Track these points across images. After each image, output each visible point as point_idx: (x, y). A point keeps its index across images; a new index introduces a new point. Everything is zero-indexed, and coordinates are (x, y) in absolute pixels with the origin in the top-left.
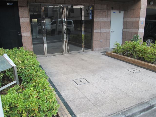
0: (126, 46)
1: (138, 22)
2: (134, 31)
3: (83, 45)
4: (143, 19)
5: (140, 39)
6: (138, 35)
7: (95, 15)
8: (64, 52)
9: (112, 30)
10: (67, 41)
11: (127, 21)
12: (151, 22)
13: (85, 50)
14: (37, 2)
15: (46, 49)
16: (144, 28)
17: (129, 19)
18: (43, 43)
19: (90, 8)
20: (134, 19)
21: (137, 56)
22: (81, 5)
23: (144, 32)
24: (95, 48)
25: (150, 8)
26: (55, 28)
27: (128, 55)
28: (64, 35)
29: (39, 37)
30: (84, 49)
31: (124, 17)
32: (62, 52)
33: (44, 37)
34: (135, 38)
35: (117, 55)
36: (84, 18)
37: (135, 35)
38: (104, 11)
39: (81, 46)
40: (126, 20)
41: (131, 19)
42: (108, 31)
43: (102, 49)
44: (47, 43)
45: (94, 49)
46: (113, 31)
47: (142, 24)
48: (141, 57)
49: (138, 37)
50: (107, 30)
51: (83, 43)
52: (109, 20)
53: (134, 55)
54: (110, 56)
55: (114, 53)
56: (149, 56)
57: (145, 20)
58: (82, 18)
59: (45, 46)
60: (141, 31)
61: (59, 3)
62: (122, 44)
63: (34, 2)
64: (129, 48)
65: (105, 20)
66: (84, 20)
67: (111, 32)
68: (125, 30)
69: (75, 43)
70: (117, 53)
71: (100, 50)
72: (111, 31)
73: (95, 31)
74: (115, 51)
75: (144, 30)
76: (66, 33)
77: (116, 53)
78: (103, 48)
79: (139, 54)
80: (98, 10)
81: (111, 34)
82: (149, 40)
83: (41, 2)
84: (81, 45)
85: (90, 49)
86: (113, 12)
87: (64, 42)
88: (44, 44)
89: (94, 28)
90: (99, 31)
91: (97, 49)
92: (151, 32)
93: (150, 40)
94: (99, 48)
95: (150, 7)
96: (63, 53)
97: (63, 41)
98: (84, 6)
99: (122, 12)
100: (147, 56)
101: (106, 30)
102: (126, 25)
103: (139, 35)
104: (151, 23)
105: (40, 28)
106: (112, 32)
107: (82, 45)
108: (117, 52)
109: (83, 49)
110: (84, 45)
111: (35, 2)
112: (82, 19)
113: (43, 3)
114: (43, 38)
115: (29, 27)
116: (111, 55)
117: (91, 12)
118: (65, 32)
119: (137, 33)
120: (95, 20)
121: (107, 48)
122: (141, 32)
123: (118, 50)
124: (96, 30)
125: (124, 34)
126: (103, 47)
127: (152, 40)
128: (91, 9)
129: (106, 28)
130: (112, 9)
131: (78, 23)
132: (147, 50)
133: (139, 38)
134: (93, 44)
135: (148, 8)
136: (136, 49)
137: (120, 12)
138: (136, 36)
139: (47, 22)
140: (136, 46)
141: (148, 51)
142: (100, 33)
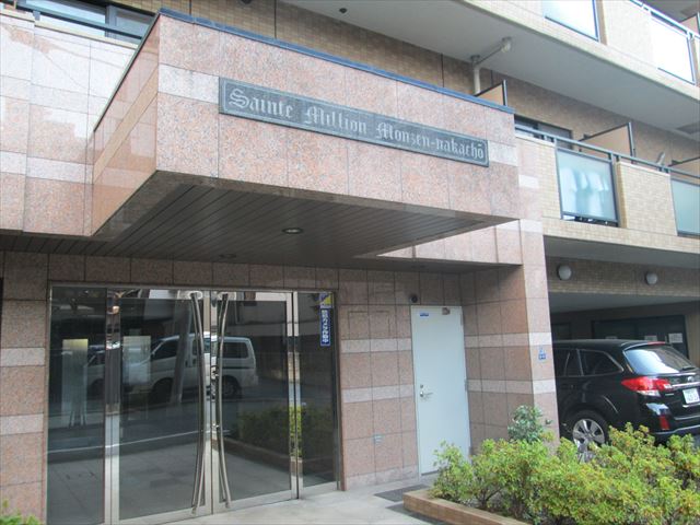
0: (489, 463)
1: (525, 350)
2: (515, 387)
3: (296, 460)
4: (541, 339)
5: (543, 424)
6: (533, 405)
7: (346, 326)
8: (203, 503)
9: (422, 387)
10: (219, 440)
11: (481, 345)
12: (576, 346)
13: (305, 485)
14: (89, 282)
15: (116, 488)
16: (554, 376)
17: (488, 337)
18: (100, 455)
19: (323, 299)
20: (510, 340)
21: (546, 510)
22: (283, 288)
23: (554, 390)
24: (354, 475)
25: (564, 291)
26: (170, 373)
27: (504, 507)
28: (207, 404)
29: (88, 418)
30: (301, 480)
31: (468, 333)
32: (194, 506)
33: (108, 421)
34: (523, 422)
35: (454, 511)
36: (296, 326)
37: (523, 409)
38: (382, 312)
39: (285, 467)
40: (474, 342)
41: (497, 341)
42: (405, 391)
43: (385, 476)
44: (123, 452)
45: (349, 482)
46: (425, 390)
47: (542, 357)
48: (561, 516)
49: (533, 415)
50: (402, 388)
51: (297, 451)
52: (403, 344)
53: (531, 505)
54: (421, 512)
55: (440, 497)
56: (594, 510)
57: (549, 341)
58: (289, 326)
59: (112, 467)
60: (544, 386)
61: (188, 282)
62: (473, 452)
63: (75, 282)
64: (505, 476)
65: (388, 345)
66: (296, 334)
67: (418, 396)
68: (476, 385)
69: (258, 449)
70: (455, 500)
71: (377, 484)
72: (419, 392)
73: (349, 396)
74: (444, 491)
75: (553, 382)
76: (216, 398)
77: (448, 497)
78: (388, 473)
79: (553, 504)
80: (356, 309)
81: (421, 405)
82: (585, 422)
83: (107, 282)
84: (288, 461)
85: (330, 478)
86: (416, 312)
87: (208, 445)
88: (107, 461)
89: (344, 383)
90: (365, 395)
91: (362, 480)
92: (585, 386)
93: (589, 424)
94: (373, 475)
95: (561, 289)
96: (200, 509)
97: (199, 440)
98: (295, 293)
99: (456, 313)
100: (587, 513)
101: (395, 388)
102: (477, 364)
103: (536, 405)
104: (578, 350)
105: (100, 376)
106: (422, 396)
107: (293, 459)
108: (451, 491)
109: (294, 478)
110: (300, 461)
111: (84, 281)
112: (290, 334)
113: (120, 283)
114: (103, 425)
115: (42, 391)
116: (427, 509)
117: (325, 315)
118: (214, 390)
119: (529, 399)
120: (346, 347)
121: (407, 470)
122: (545, 391)
123: (455, 485)
124: (352, 391)
125: (476, 401)
126: (388, 469)
127: (595, 425)
128: (326, 303)
129: (396, 382)
130: (415, 300)
131: (272, 348)
132: (581, 484)
133: (540, 421)
134: (342, 455)
135: (555, 291)
136: (533, 479)
137: (447, 312)
138: (524, 412)
139: (133, 347)
140: (533, 464)
141: (590, 486)
142: (373, 402)
